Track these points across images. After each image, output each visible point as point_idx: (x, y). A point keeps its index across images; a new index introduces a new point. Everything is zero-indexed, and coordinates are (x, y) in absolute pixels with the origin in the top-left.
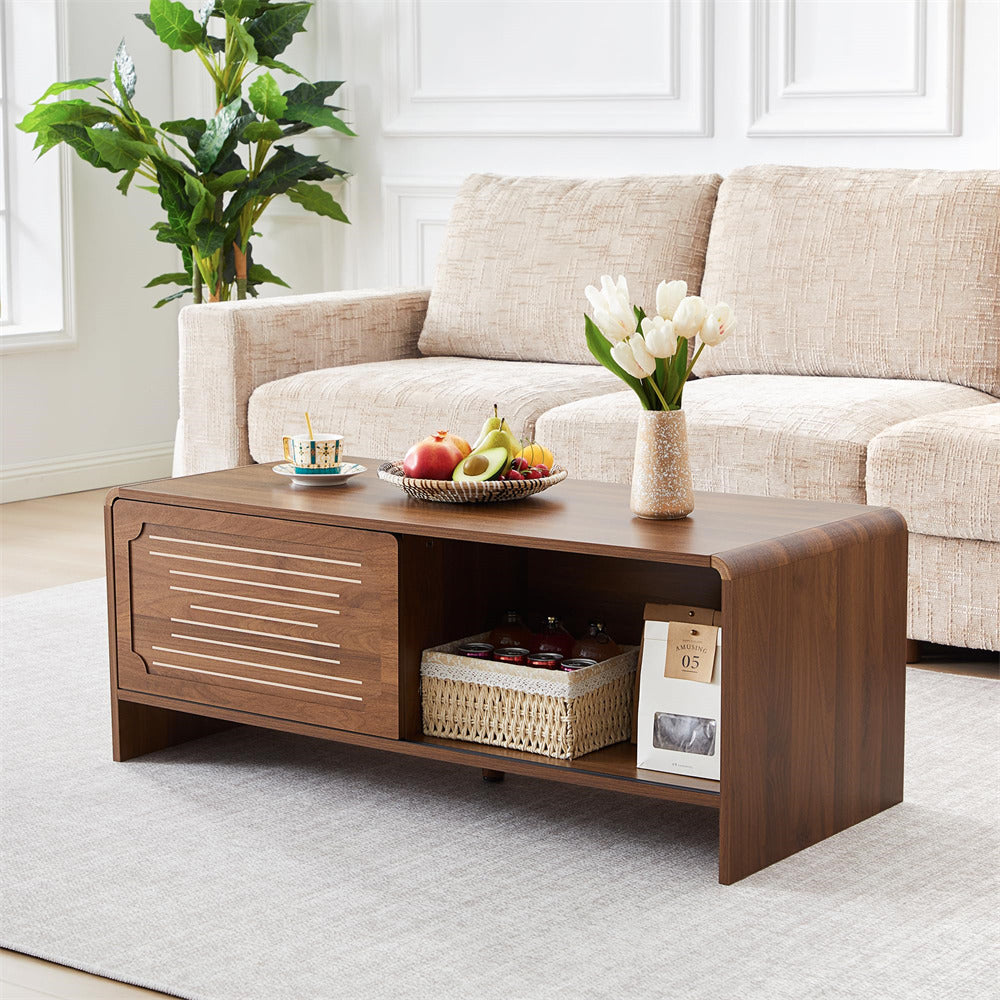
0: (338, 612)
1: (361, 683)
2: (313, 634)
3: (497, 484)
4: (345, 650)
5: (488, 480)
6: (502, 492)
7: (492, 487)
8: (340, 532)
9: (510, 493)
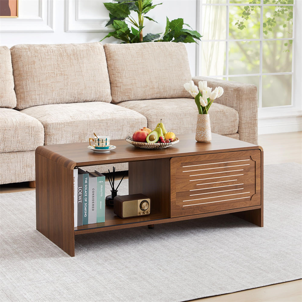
3: (159, 144)
5: (156, 143)
6: (160, 146)
7: (157, 145)
9: (162, 146)
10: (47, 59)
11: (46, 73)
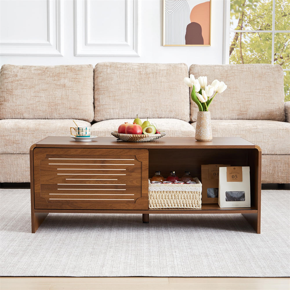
0: (125, 175)
1: (134, 195)
2: (115, 182)
4: (128, 185)
8: (127, 150)
10: (125, 76)
11: (122, 89)
